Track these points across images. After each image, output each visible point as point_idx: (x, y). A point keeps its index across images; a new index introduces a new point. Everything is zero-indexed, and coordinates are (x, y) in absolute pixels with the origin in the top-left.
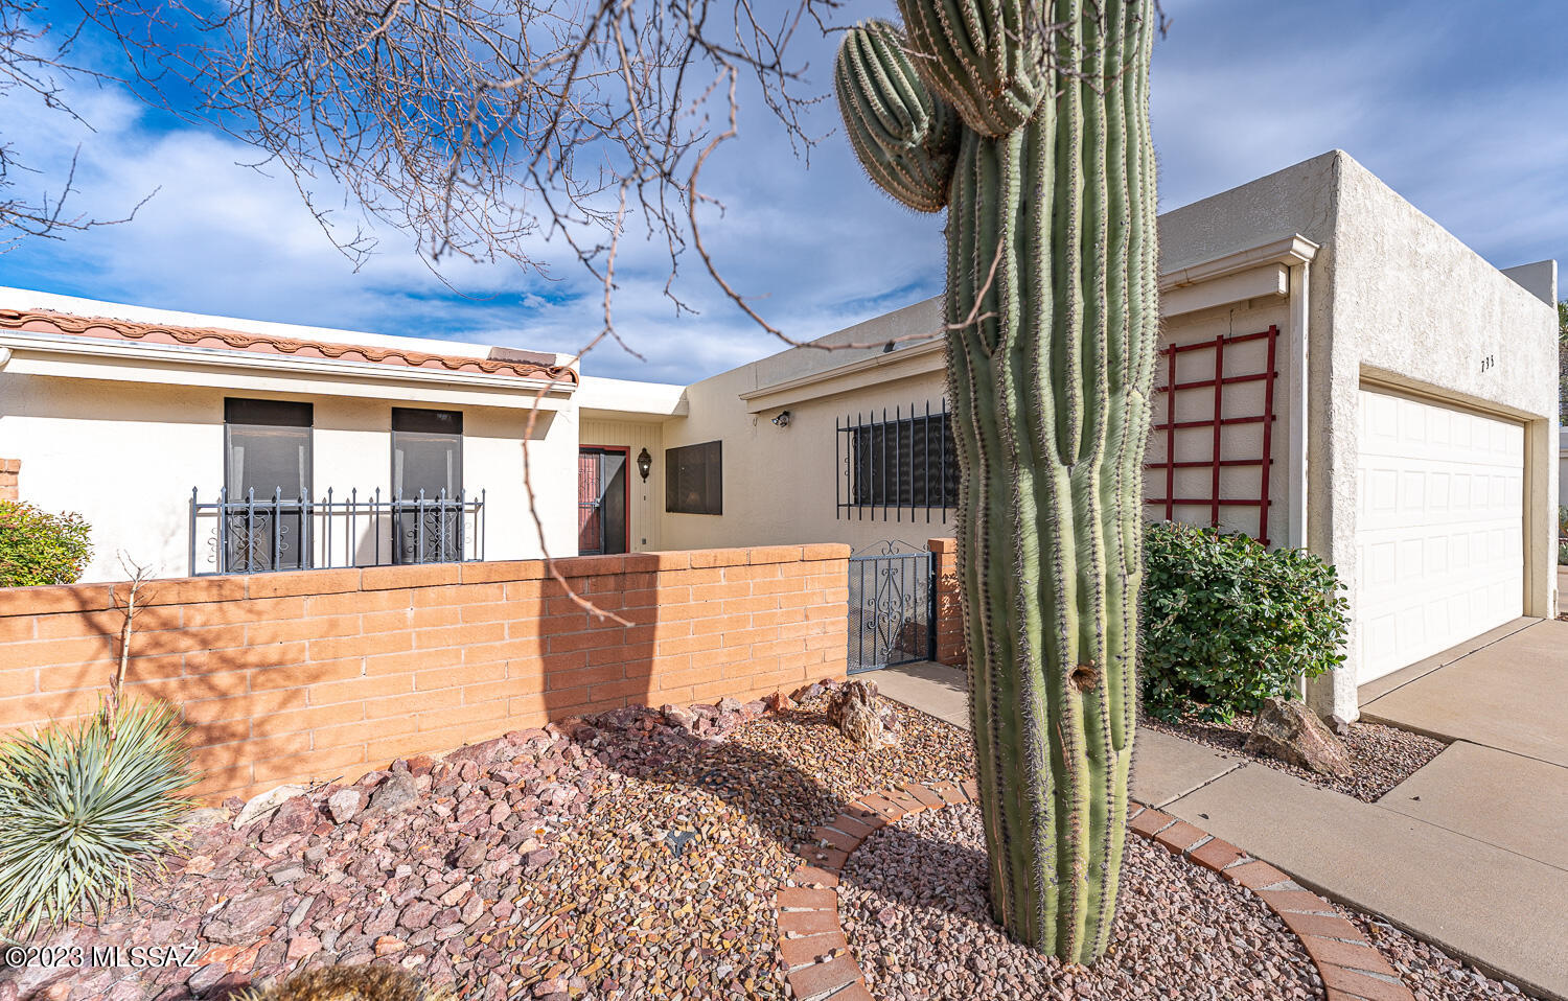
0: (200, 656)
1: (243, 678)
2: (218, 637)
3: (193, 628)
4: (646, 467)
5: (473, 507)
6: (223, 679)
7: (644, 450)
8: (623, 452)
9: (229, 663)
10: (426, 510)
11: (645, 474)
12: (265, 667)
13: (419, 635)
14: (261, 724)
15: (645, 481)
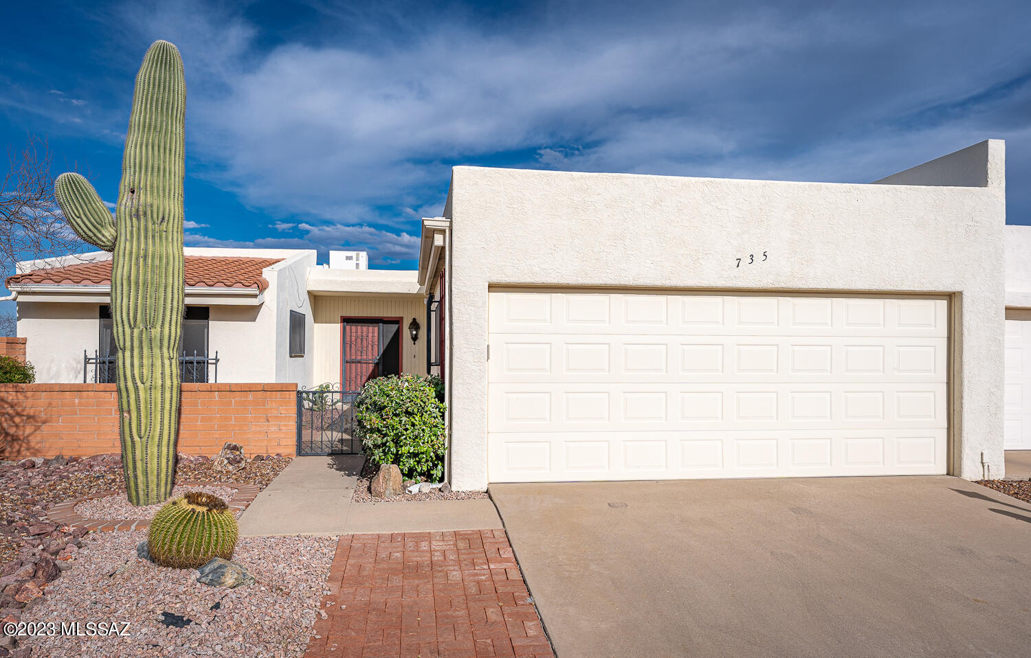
0: (10, 411)
1: (22, 420)
2: (16, 405)
3: (9, 400)
6: (17, 420)
7: (414, 319)
8: (398, 321)
9: (18, 414)
10: (186, 363)
11: (415, 338)
12: (29, 417)
13: (80, 409)
14: (28, 436)
15: (414, 344)
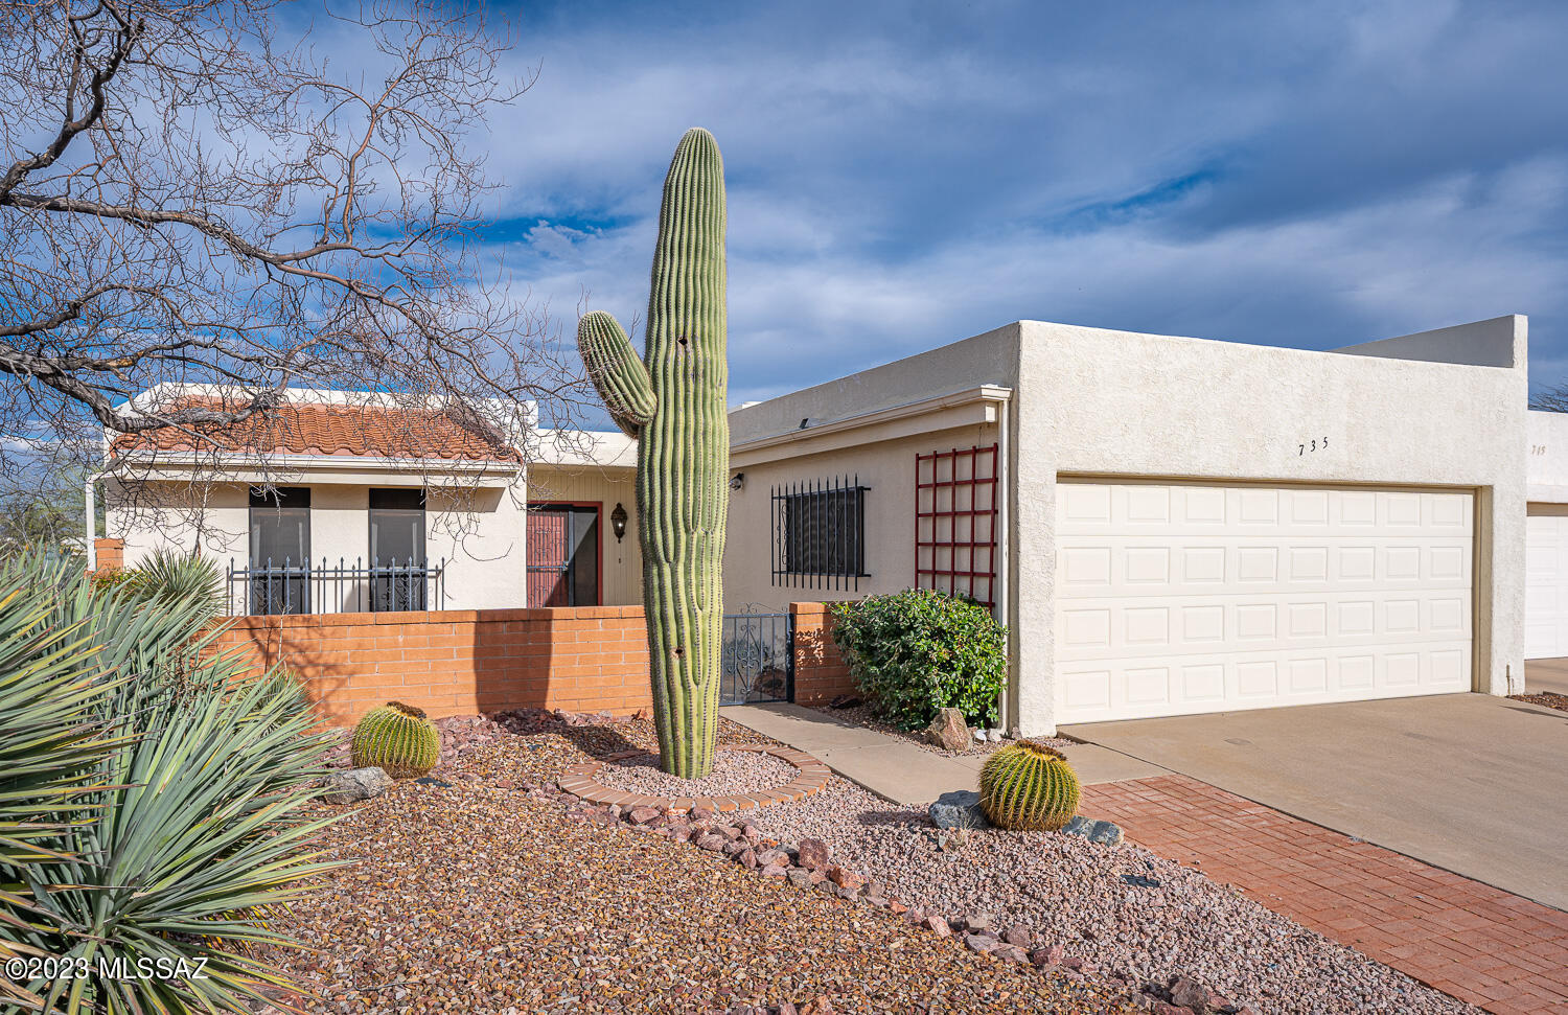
0: (299, 659)
1: (318, 672)
2: (307, 649)
3: (297, 641)
4: (620, 525)
5: (434, 574)
6: (309, 672)
7: (619, 505)
8: (595, 508)
9: (310, 663)
10: (396, 576)
11: (620, 533)
12: (328, 667)
13: (406, 652)
14: (327, 696)
15: (619, 542)
